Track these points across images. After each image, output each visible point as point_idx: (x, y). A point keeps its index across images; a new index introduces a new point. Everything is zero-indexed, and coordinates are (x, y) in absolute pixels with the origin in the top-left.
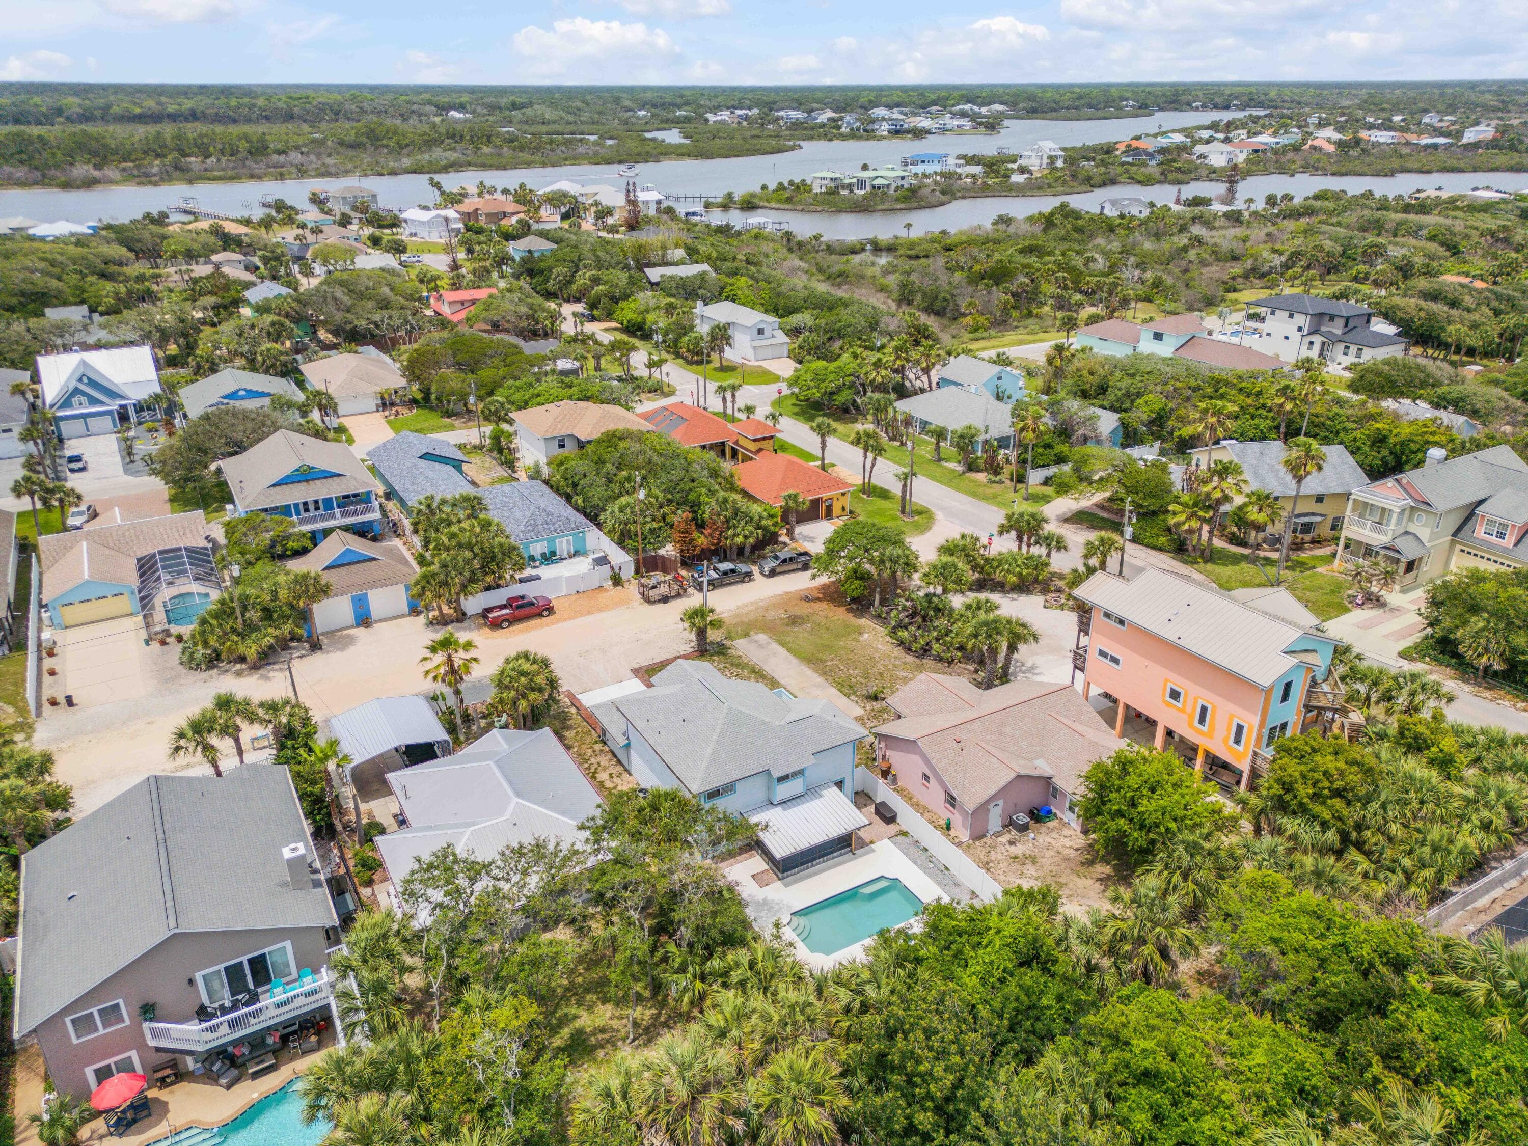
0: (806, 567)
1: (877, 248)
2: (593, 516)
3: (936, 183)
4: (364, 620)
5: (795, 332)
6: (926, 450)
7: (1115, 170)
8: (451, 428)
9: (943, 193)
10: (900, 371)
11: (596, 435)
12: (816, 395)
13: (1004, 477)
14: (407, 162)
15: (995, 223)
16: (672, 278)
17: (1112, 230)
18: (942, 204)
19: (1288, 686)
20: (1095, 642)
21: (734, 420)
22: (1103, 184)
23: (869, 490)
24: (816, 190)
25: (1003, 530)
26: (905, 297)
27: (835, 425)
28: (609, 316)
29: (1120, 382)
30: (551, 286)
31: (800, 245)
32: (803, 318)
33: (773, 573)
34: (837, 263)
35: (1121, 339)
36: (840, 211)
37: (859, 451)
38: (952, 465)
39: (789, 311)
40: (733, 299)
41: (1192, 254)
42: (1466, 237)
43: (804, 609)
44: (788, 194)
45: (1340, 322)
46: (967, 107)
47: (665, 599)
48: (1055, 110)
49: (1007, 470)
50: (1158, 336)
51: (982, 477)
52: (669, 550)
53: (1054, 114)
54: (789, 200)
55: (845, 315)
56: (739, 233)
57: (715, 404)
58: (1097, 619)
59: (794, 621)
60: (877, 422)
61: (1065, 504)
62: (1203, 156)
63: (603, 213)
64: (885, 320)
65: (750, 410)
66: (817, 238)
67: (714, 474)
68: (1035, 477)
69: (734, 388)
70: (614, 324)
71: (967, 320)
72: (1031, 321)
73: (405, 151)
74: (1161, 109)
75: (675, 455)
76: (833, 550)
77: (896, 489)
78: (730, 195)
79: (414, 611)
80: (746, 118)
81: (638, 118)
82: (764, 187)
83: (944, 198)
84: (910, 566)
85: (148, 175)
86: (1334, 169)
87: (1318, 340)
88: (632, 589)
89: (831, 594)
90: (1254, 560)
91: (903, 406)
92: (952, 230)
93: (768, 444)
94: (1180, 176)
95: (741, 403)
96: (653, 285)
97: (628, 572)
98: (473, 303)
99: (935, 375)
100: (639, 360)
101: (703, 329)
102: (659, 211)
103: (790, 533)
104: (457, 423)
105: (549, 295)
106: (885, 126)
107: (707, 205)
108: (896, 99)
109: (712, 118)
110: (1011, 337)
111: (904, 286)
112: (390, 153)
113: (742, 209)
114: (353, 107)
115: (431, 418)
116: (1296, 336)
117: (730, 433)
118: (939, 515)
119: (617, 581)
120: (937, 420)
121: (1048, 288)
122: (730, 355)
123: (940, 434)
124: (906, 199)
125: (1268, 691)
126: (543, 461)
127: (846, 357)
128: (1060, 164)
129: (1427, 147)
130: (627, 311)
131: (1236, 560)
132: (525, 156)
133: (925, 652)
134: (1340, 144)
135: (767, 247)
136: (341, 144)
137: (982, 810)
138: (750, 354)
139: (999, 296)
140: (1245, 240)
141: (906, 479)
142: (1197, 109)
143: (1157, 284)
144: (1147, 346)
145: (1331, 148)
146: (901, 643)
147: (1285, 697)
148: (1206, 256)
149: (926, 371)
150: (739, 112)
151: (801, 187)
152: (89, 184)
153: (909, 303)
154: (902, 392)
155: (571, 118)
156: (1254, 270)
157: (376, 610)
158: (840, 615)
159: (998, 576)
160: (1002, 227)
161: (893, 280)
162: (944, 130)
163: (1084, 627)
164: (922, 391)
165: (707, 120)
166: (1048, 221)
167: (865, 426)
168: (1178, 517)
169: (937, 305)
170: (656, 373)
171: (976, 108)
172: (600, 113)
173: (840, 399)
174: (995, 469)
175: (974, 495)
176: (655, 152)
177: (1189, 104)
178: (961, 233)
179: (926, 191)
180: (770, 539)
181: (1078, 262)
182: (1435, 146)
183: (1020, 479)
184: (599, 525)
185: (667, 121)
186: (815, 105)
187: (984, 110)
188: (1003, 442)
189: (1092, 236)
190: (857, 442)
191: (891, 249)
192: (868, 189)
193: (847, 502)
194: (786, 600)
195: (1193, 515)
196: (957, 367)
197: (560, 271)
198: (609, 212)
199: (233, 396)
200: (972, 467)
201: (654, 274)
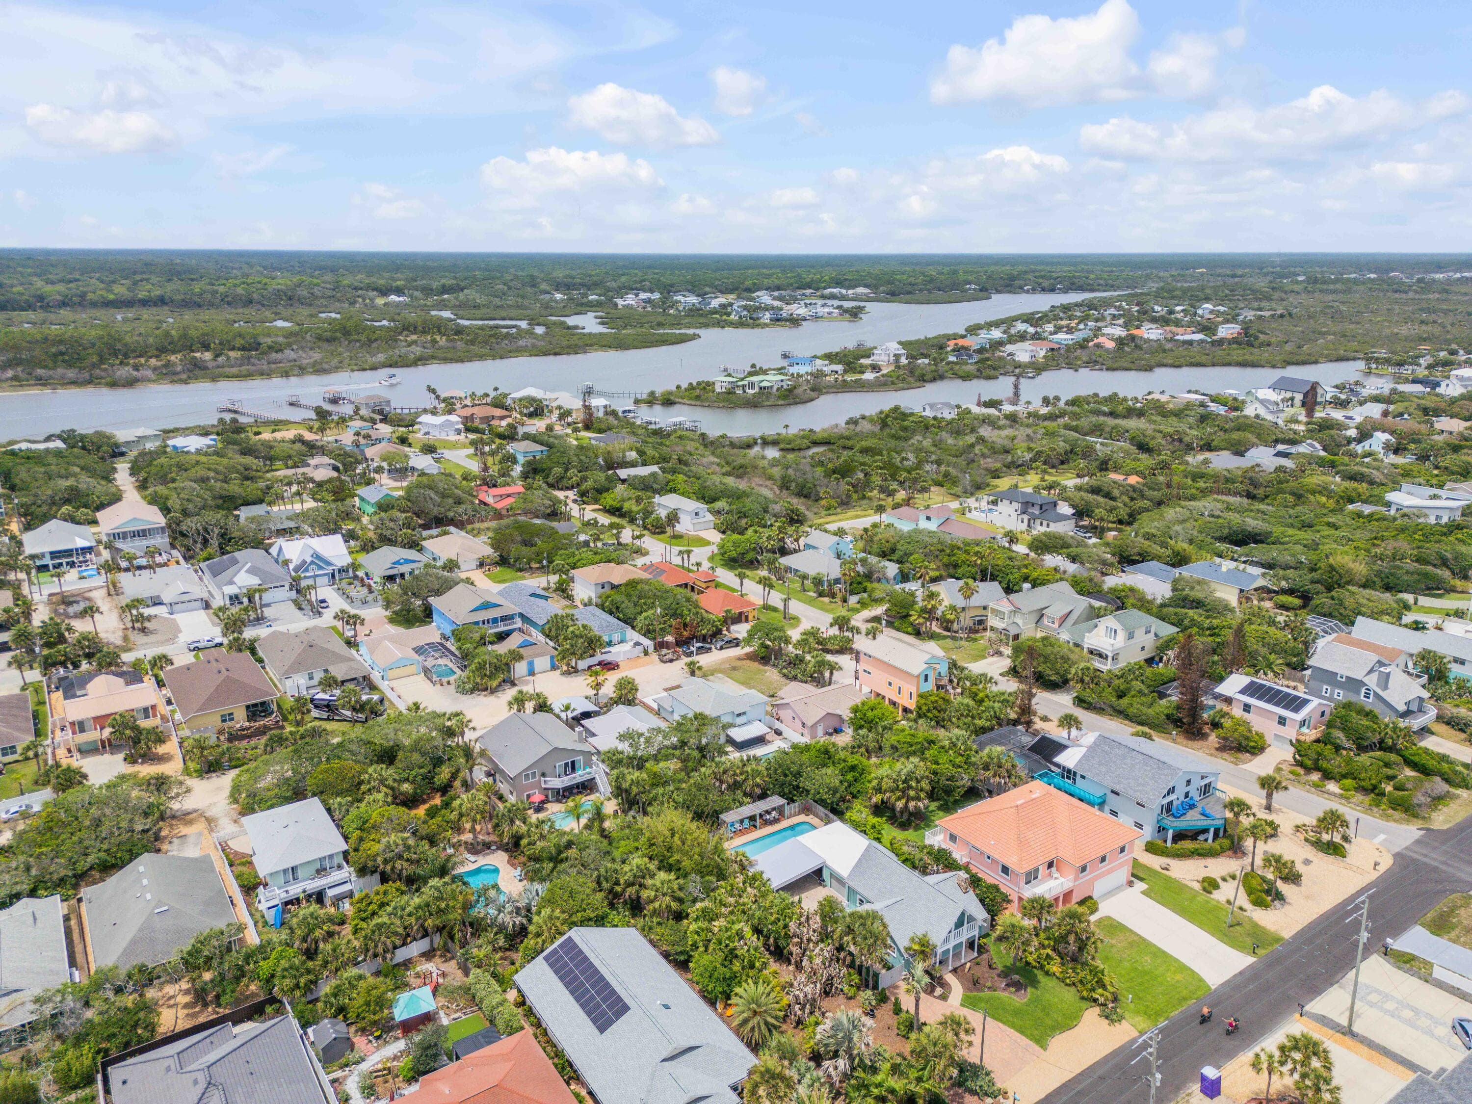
0: (737, 645)
1: (766, 442)
2: (629, 622)
3: (807, 381)
4: (532, 673)
5: (718, 513)
6: (797, 586)
7: (942, 367)
8: (524, 578)
9: (813, 390)
10: (782, 540)
11: (623, 581)
12: (734, 554)
13: (838, 600)
14: (381, 357)
15: (847, 423)
16: (635, 477)
17: (927, 427)
18: (812, 400)
19: (926, 676)
20: (862, 666)
21: (689, 570)
22: (934, 380)
23: (767, 607)
24: (718, 390)
25: (831, 625)
26: (785, 485)
27: (748, 572)
28: (596, 501)
29: (902, 547)
30: (551, 480)
31: (712, 443)
32: (720, 504)
33: (721, 648)
34: (740, 457)
35: (910, 519)
36: (736, 406)
37: (761, 587)
38: (811, 594)
39: (712, 500)
40: (673, 490)
41: (977, 449)
42: (1153, 438)
43: (739, 663)
44: (697, 392)
45: (1037, 507)
46: (835, 291)
47: (671, 661)
48: (909, 293)
49: (839, 595)
50: (928, 518)
51: (826, 600)
52: (669, 638)
53: (909, 297)
54: (698, 397)
55: (748, 502)
56: (669, 435)
57: (677, 560)
58: (861, 656)
59: (734, 668)
60: (770, 570)
61: (867, 613)
62: (1011, 354)
63: (564, 414)
64: (772, 507)
65: (698, 565)
66: (723, 436)
67: (688, 600)
68: (853, 600)
69: (689, 552)
70: (597, 507)
71: (824, 502)
72: (865, 502)
73: (374, 345)
74: (998, 292)
75: (666, 592)
76: (751, 635)
77: (780, 606)
78: (652, 394)
79: (554, 668)
80: (649, 301)
81: (557, 301)
82: (678, 387)
83: (813, 394)
84: (787, 641)
85: (175, 374)
86: (1109, 363)
87: (1026, 517)
88: (654, 657)
89: (751, 657)
90: (953, 638)
91: (785, 561)
92: (817, 429)
93: (713, 584)
94: (992, 373)
95: (693, 560)
96: (624, 481)
97: (651, 649)
98: (509, 496)
99: (802, 542)
100: (627, 535)
101: (663, 513)
102: (606, 413)
103: (728, 630)
104: (527, 575)
105: (551, 486)
106: (768, 315)
107: (637, 402)
108: (777, 282)
109: (620, 302)
110: (851, 513)
111: (783, 478)
112: (361, 347)
113: (663, 404)
114: (305, 293)
115: (508, 573)
116: (1014, 515)
117: (691, 578)
118: (803, 620)
119: (646, 653)
120: (803, 569)
121: (876, 480)
122: (679, 528)
123: (804, 577)
124: (785, 397)
125: (918, 676)
126: (593, 596)
127: (750, 531)
128: (904, 361)
129: (1185, 342)
130: (609, 499)
131: (945, 637)
132: (476, 349)
133: (795, 678)
134: (1120, 341)
135: (691, 446)
136: (319, 338)
137: (814, 726)
138: (691, 527)
139: (844, 486)
140: (1013, 439)
141: (786, 601)
142: (1028, 292)
143: (946, 475)
144: (923, 524)
145: (1111, 345)
146: (784, 675)
147: (926, 680)
148: (985, 451)
149: (797, 540)
150: (643, 296)
151: (707, 386)
152: (131, 383)
153: (788, 489)
154: (784, 551)
155: (497, 301)
156: (1013, 462)
157: (537, 668)
158: (756, 665)
159: (829, 647)
160: (852, 427)
161: (776, 472)
162: (816, 318)
163: (857, 661)
164: (795, 551)
165: (616, 304)
166: (883, 420)
167: (763, 573)
168: (914, 618)
169: (805, 491)
170: (638, 542)
171: (844, 291)
172: (523, 297)
173: (748, 557)
174: (833, 596)
175: (822, 609)
176: (580, 343)
177: (1021, 288)
178: (824, 430)
179: (799, 391)
180: (719, 632)
181: (897, 460)
182: (1190, 343)
183: (845, 601)
184: (633, 628)
185: (582, 305)
186: (707, 289)
187: (850, 292)
188: (837, 581)
189: (914, 433)
190: (759, 582)
191: (774, 443)
192: (757, 390)
193: (755, 613)
194: (729, 659)
195: (920, 616)
196: (815, 537)
197: (557, 470)
198: (568, 413)
199: (397, 563)
200: (821, 595)
201: (623, 473)
